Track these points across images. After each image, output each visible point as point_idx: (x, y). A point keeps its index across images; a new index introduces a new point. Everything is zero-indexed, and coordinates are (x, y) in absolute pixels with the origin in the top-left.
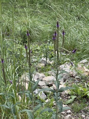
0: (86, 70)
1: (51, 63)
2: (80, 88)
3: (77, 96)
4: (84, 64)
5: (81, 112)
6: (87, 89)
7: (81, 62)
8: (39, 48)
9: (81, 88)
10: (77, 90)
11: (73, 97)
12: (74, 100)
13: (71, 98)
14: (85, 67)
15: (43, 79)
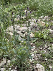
0: (43, 23)
1: (23, 18)
2: (39, 33)
4: (42, 18)
5: (40, 47)
6: (43, 34)
7: (40, 17)
8: (15, 8)
10: (38, 35)
12: (37, 40)
15: (20, 29)
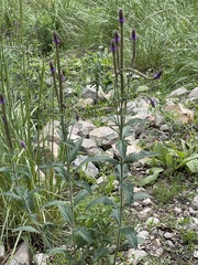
0: (185, 111)
1: (107, 96)
2: (170, 150)
3: (165, 168)
4: (180, 97)
5: (173, 202)
6: (185, 152)
7: (173, 93)
8: (79, 63)
9: (172, 152)
10: (164, 157)
11: (157, 171)
12: (159, 177)
13: (152, 173)
14: (181, 105)
15: (91, 134)
